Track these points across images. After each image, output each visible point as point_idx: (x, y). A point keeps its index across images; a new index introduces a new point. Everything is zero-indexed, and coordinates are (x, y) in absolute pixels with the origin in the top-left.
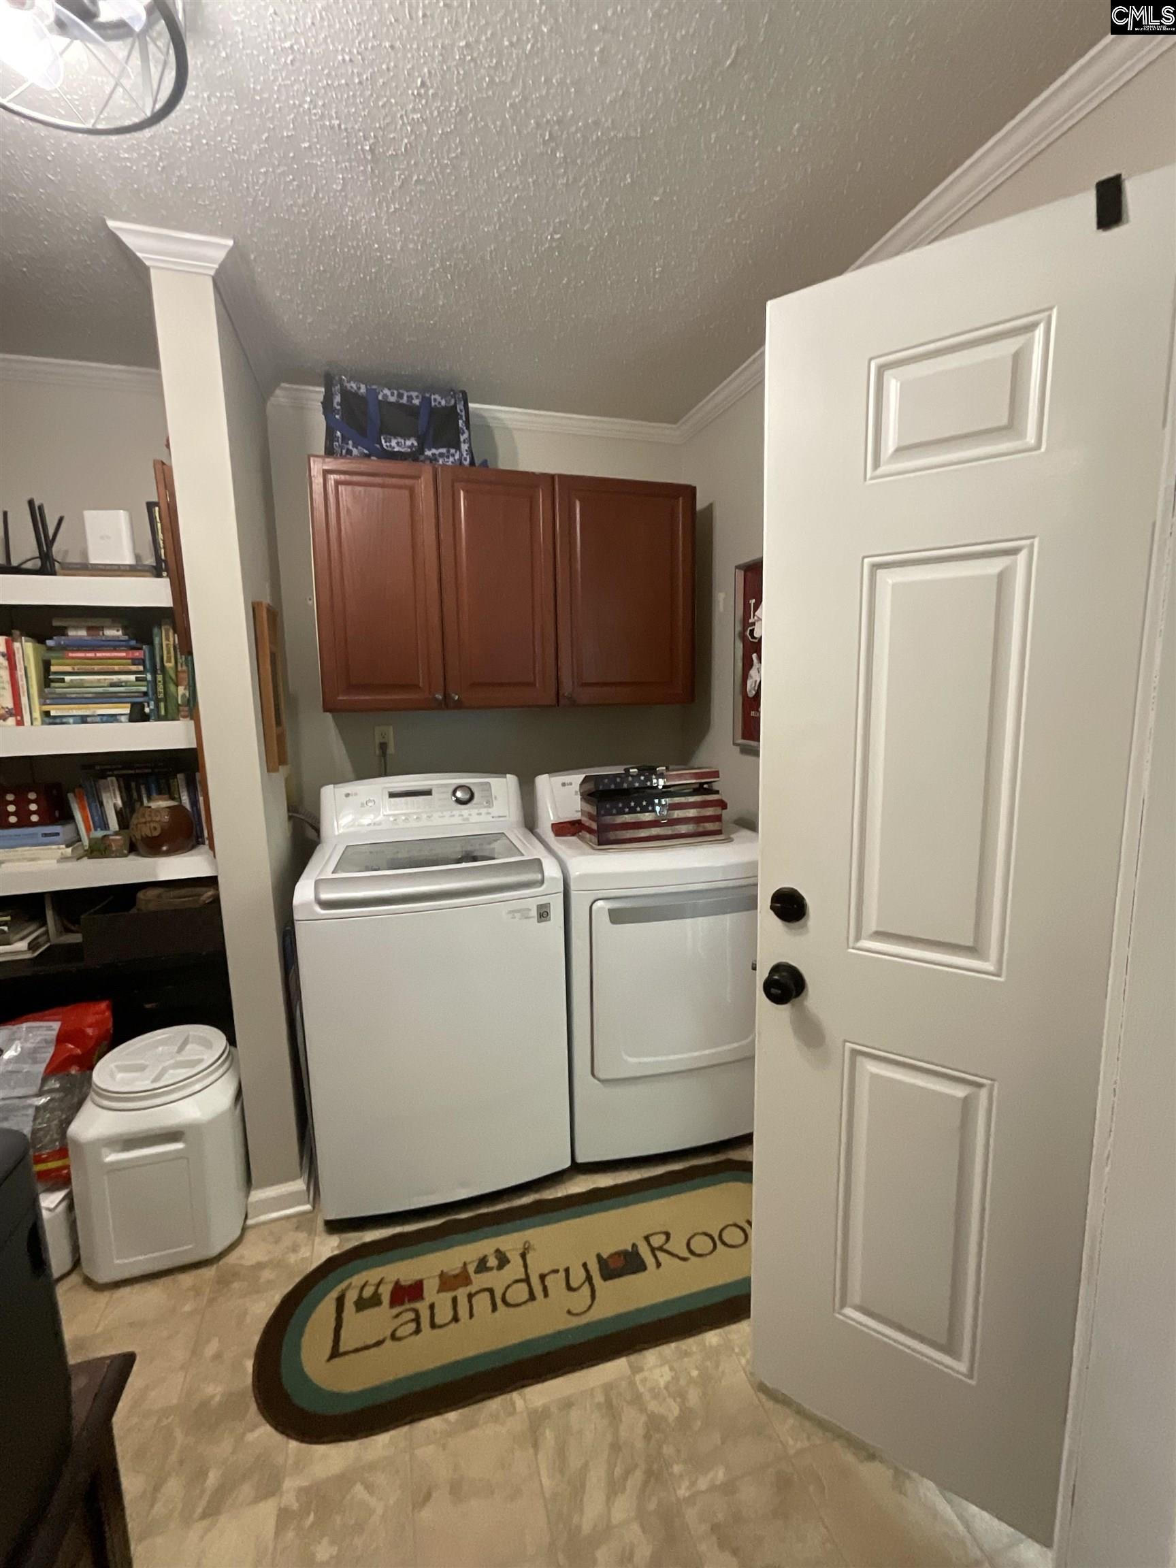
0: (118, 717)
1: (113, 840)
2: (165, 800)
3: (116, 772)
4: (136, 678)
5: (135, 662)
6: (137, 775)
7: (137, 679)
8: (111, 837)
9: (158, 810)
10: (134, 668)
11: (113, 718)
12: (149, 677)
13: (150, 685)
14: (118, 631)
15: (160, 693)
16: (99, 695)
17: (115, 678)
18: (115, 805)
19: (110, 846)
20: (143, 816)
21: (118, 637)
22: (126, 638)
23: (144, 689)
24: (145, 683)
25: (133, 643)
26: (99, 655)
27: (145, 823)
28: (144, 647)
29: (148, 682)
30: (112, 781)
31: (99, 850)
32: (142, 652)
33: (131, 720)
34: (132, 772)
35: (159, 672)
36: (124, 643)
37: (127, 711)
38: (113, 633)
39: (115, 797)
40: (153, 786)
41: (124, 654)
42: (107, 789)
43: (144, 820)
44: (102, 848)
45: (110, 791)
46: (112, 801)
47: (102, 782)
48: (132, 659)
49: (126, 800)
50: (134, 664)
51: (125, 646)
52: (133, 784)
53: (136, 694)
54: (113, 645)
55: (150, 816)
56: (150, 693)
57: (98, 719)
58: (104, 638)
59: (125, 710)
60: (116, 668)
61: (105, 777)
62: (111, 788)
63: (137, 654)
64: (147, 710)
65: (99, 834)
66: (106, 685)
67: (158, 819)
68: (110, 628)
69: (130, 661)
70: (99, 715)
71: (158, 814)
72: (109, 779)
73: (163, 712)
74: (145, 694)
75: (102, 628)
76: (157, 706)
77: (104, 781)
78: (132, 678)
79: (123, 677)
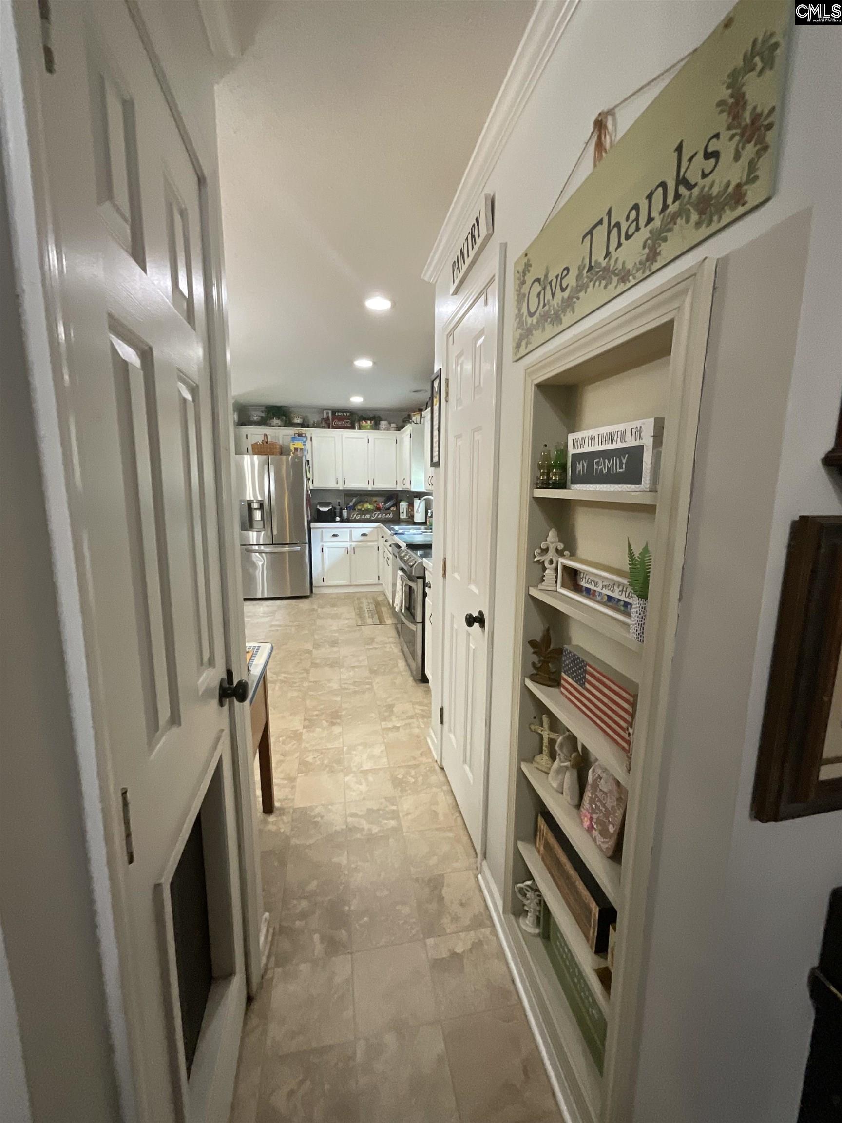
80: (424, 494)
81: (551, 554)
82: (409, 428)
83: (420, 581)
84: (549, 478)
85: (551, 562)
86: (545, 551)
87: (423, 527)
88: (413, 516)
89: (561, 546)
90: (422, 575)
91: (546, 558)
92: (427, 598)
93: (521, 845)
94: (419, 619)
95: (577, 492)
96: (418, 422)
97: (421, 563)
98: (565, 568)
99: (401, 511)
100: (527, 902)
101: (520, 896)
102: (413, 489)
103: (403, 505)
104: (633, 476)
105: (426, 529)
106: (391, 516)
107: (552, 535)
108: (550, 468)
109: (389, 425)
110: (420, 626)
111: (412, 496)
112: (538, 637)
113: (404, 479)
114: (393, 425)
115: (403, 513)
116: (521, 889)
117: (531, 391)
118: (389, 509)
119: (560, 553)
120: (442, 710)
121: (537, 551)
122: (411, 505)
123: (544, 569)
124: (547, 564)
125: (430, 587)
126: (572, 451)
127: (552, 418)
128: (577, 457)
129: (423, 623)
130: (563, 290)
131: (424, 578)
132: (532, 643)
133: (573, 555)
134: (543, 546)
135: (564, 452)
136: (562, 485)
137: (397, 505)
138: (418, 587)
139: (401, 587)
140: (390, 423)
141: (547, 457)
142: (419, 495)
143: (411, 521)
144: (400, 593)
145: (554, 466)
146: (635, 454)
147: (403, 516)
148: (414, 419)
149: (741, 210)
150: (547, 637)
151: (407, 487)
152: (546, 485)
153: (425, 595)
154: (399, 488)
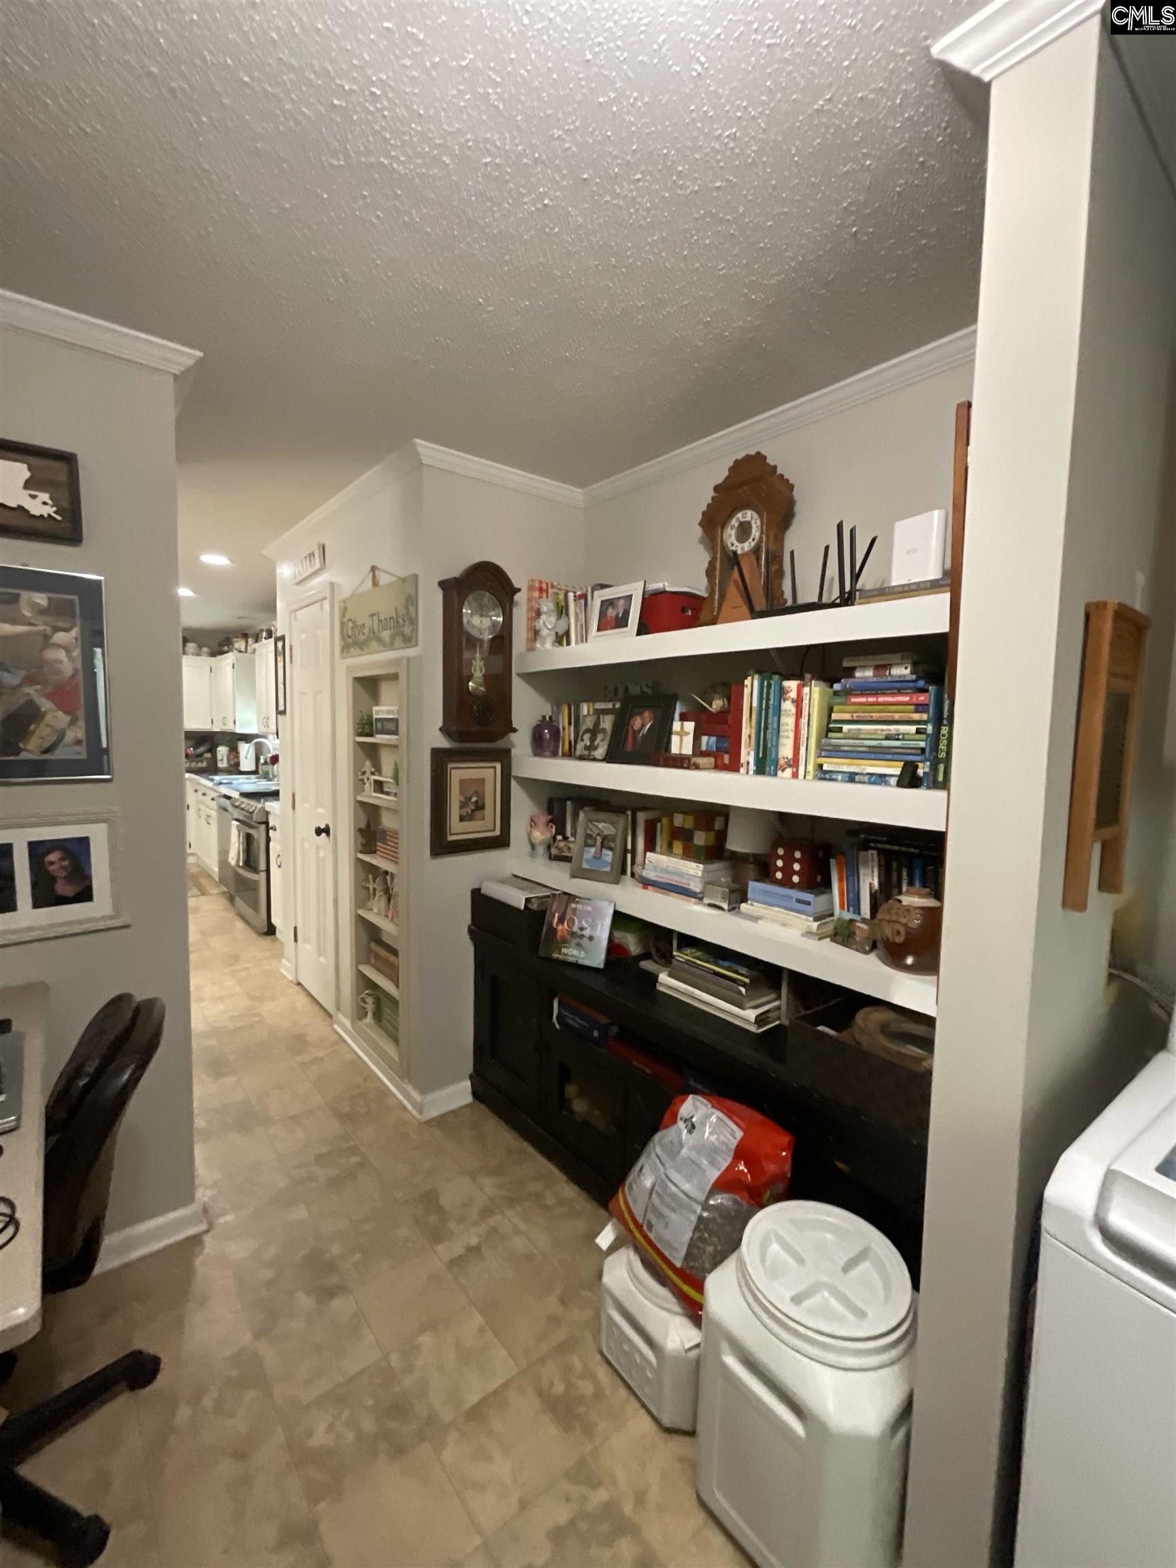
0: (887, 778)
1: (859, 927)
2: (922, 896)
3: (879, 846)
4: (917, 729)
5: (920, 708)
6: (899, 853)
7: (918, 732)
8: (858, 924)
9: (908, 909)
10: (916, 716)
11: (881, 779)
12: (930, 728)
13: (929, 739)
14: (906, 668)
15: (942, 751)
16: (872, 750)
17: (893, 728)
18: (870, 884)
19: (855, 933)
20: (889, 912)
21: (904, 676)
22: (914, 677)
23: (922, 744)
24: (924, 736)
25: (921, 683)
26: (881, 699)
27: (889, 922)
28: (930, 688)
29: (928, 735)
30: (872, 855)
31: (843, 935)
32: (928, 694)
33: (900, 784)
34: (896, 848)
35: (945, 722)
36: (912, 684)
37: (898, 771)
38: (902, 671)
39: (873, 876)
40: (917, 872)
41: (907, 699)
42: (866, 863)
43: (888, 918)
44: (847, 932)
45: (868, 866)
46: (869, 880)
47: (862, 854)
48: (917, 705)
49: (883, 880)
50: (917, 711)
51: (910, 688)
52: (895, 865)
53: (913, 751)
54: (899, 687)
55: (896, 914)
56: (928, 750)
57: (866, 778)
58: (889, 679)
59: (895, 769)
60: (897, 716)
61: (867, 849)
62: (870, 864)
63: (922, 698)
64: (920, 772)
65: (848, 916)
66: (881, 737)
67: (904, 921)
68: (898, 664)
69: (912, 708)
70: (868, 774)
71: (906, 914)
72: (870, 852)
73: (941, 778)
74: (923, 750)
75: (888, 666)
76: (934, 769)
77: (865, 853)
78: (912, 729)
79: (903, 728)
80: (257, 736)
81: (368, 774)
82: (229, 658)
83: (263, 827)
84: (364, 731)
85: (368, 779)
86: (364, 773)
87: (254, 776)
88: (238, 764)
89: (373, 770)
90: (264, 820)
91: (365, 777)
92: (271, 844)
93: (362, 968)
94: (262, 866)
95: (379, 739)
96: (243, 649)
97: (263, 808)
98: (375, 781)
99: (219, 757)
100: (366, 1006)
101: (363, 1005)
102: (238, 731)
103: (222, 751)
104: (395, 732)
105: (258, 778)
106: (204, 764)
107: (368, 764)
108: (364, 725)
109: (198, 649)
110: (263, 875)
111: (234, 740)
112: (363, 825)
113: (224, 718)
114: (205, 649)
115: (222, 760)
116: (362, 999)
117: (351, 681)
118: (201, 755)
119: (373, 773)
120: (295, 928)
121: (359, 773)
122: (234, 750)
123: (365, 784)
124: (366, 781)
125: (275, 830)
126: (375, 716)
127: (365, 697)
128: (377, 719)
129: (268, 871)
130: (364, 634)
131: (267, 823)
132: (360, 830)
133: (380, 774)
134: (363, 770)
135: (371, 716)
136: (371, 735)
137: (212, 750)
138: (259, 834)
139: (237, 838)
140: (200, 647)
141: (362, 719)
142: (246, 738)
143: (235, 769)
144: (237, 845)
145: (366, 724)
146: (395, 721)
147: (223, 764)
148: (236, 645)
149: (409, 645)
150: (368, 825)
151: (229, 727)
152: (361, 734)
153: (268, 840)
154: (216, 729)
